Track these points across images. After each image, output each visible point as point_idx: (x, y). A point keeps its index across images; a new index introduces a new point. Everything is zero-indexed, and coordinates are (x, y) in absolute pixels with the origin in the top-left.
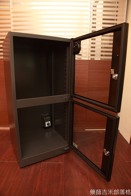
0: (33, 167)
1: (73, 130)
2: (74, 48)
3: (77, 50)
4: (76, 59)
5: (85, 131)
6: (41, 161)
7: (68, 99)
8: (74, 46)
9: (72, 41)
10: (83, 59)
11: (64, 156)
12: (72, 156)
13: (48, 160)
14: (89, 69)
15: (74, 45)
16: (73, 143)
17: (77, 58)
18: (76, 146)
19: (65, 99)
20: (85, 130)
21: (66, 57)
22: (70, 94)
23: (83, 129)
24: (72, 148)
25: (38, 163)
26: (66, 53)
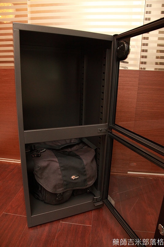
0: (47, 228)
1: (110, 172)
2: (117, 51)
3: (123, 54)
4: (120, 68)
5: (128, 175)
6: (60, 219)
7: (105, 131)
8: (118, 48)
9: (115, 38)
10: (130, 68)
11: (93, 213)
12: (106, 214)
13: (69, 218)
14: (139, 84)
15: (119, 45)
16: (108, 196)
17: (122, 67)
18: (113, 202)
19: (101, 131)
20: (127, 173)
21: (105, 65)
22: (109, 124)
23: (124, 172)
24: (105, 204)
25: (54, 222)
26: (105, 58)
